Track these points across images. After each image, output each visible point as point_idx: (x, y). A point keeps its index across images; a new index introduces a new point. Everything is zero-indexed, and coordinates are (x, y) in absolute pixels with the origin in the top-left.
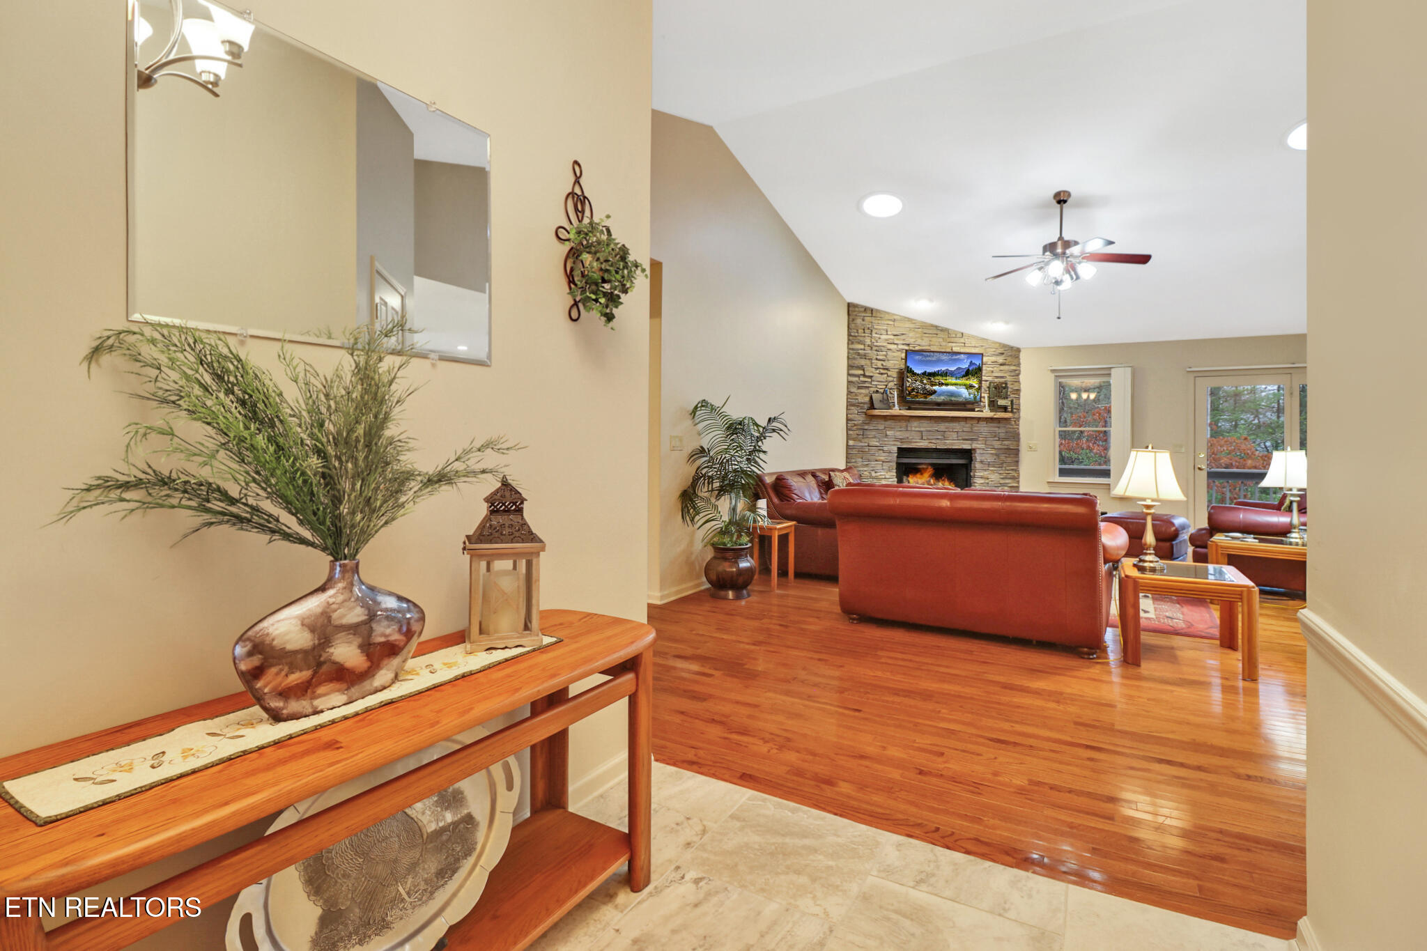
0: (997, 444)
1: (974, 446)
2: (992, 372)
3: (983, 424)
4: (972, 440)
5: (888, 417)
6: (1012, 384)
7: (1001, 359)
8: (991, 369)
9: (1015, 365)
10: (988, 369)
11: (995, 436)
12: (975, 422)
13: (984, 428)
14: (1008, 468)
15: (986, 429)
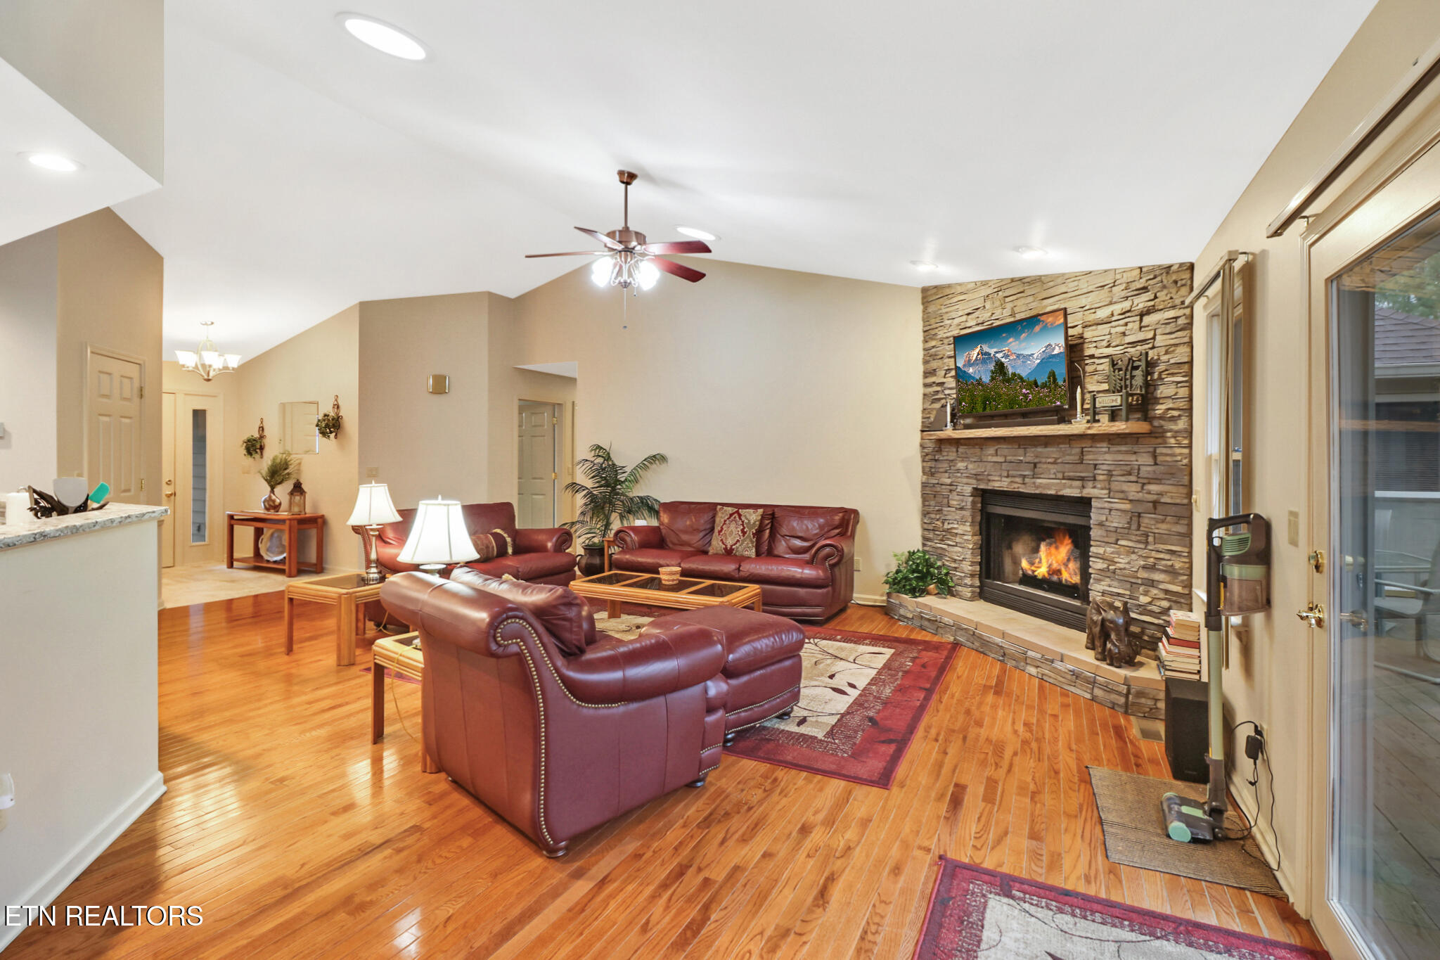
0: (1133, 490)
1: (1089, 491)
2: (1124, 334)
3: (1103, 447)
4: (1082, 479)
5: (962, 441)
6: (1167, 353)
7: (1141, 302)
8: (1122, 329)
9: (1174, 307)
10: (1113, 331)
11: (1130, 474)
12: (1089, 443)
13: (1105, 457)
14: (1161, 547)
15: (1108, 457)
